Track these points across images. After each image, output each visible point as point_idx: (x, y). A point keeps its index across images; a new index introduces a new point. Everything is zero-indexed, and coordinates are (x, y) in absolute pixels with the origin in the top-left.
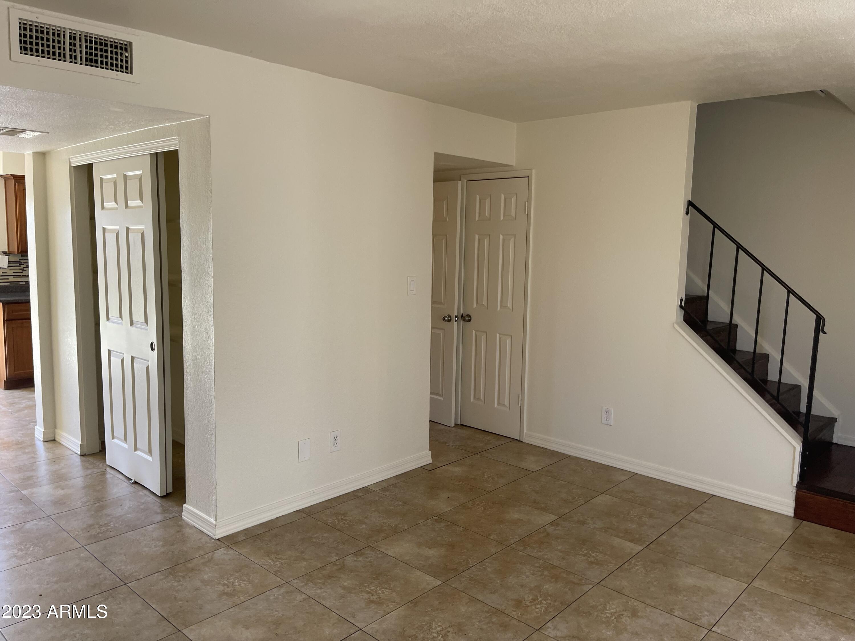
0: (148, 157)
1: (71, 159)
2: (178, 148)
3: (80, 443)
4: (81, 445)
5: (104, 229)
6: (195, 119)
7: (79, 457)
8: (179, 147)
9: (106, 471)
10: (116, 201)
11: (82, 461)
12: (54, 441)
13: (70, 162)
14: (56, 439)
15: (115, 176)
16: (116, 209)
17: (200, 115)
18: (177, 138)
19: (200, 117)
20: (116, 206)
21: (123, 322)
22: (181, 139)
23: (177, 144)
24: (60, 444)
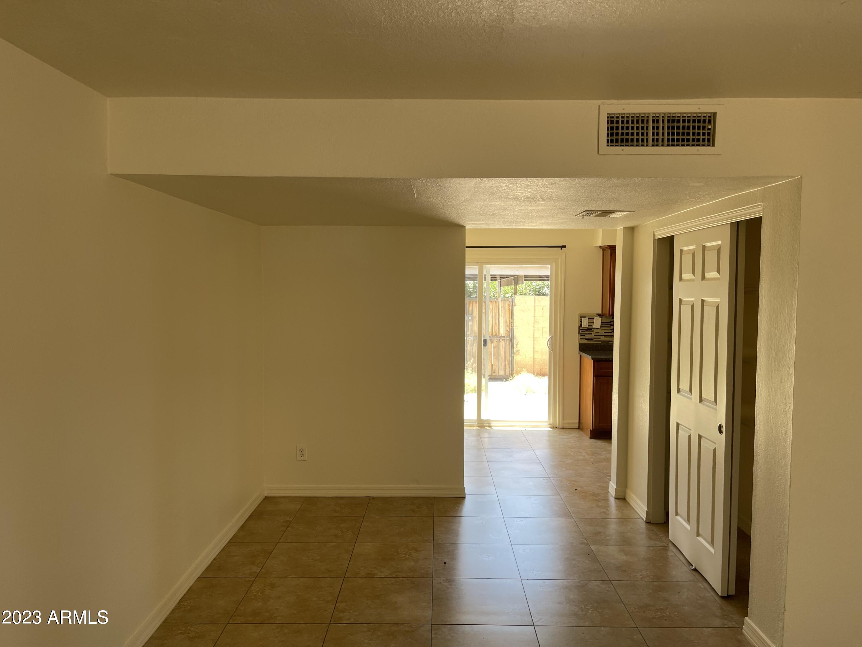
0: (729, 227)
1: (655, 232)
2: (762, 216)
3: (646, 509)
4: (647, 511)
5: (680, 300)
6: (784, 182)
7: (644, 523)
8: (763, 214)
9: (668, 547)
10: (693, 273)
11: (647, 529)
12: (624, 500)
13: (654, 235)
14: (626, 498)
15: (694, 247)
16: (692, 280)
17: (789, 177)
18: (761, 205)
19: (789, 179)
20: (693, 277)
21: (693, 397)
22: (766, 205)
23: (761, 211)
24: (629, 504)
